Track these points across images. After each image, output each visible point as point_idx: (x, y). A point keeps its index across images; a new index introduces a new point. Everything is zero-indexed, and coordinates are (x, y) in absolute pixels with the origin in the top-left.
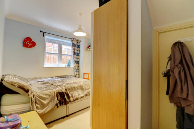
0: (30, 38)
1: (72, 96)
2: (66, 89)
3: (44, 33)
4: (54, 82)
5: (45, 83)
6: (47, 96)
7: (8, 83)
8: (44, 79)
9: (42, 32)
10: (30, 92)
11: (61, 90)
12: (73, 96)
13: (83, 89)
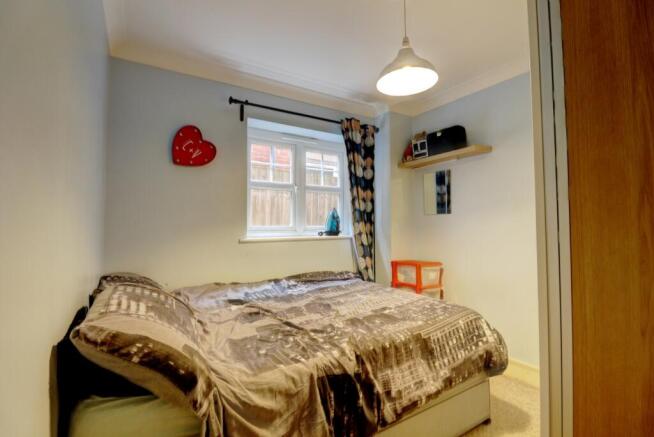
0: (195, 128)
1: (388, 393)
2: (357, 357)
3: (243, 104)
4: (288, 306)
5: (257, 313)
6: (279, 398)
7: (95, 343)
8: (247, 290)
9: (236, 101)
10: (201, 385)
11: (341, 366)
12: (393, 394)
13: (431, 352)
